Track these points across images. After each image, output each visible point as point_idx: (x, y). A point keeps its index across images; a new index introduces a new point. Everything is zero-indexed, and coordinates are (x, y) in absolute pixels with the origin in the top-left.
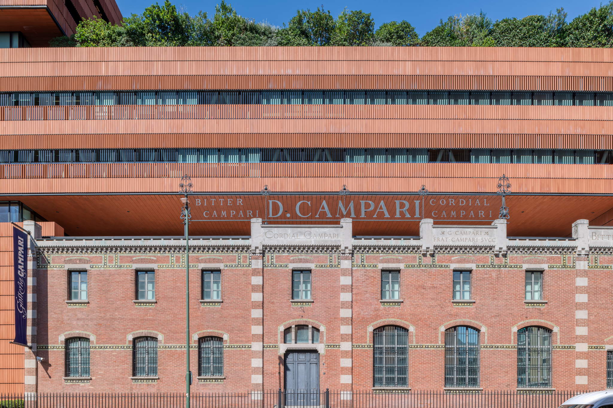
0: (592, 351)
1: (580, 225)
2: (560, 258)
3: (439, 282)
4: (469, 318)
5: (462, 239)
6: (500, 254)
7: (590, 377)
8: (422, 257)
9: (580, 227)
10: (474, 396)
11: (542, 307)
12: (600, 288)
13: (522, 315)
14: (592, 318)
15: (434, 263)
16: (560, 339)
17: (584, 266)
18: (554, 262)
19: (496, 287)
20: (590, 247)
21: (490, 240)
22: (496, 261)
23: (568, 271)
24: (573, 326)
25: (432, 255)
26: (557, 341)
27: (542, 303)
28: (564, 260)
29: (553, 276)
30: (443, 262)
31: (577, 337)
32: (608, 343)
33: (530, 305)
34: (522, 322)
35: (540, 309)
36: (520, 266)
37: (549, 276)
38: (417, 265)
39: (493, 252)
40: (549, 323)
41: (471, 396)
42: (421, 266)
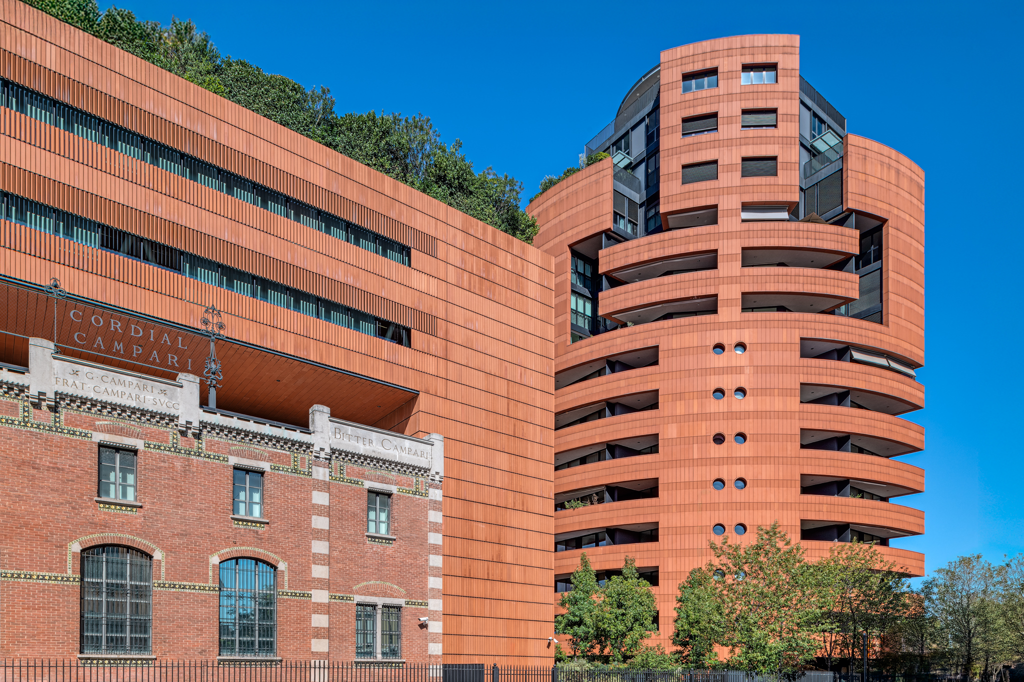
0: (336, 603)
1: (318, 413)
2: (289, 457)
3: (69, 462)
4: (130, 533)
5: (115, 391)
6: (189, 431)
7: (333, 641)
8: (31, 409)
9: (317, 416)
10: (139, 670)
11: (261, 529)
12: (348, 511)
13: (228, 538)
14: (335, 554)
15: (58, 425)
16: (289, 581)
17: (324, 475)
18: (279, 461)
19: (181, 486)
20: (331, 449)
21: (170, 405)
22: (181, 442)
23: (301, 478)
24: (309, 563)
25: (54, 409)
26: (283, 585)
27: (261, 523)
28: (295, 461)
29: (278, 483)
30: (76, 426)
31: (315, 580)
32: (357, 593)
33: (240, 523)
34: (227, 550)
35: (257, 532)
36: (224, 458)
37: (271, 482)
38: (20, 422)
39: (177, 425)
40: (272, 555)
41: (133, 669)
42: (29, 425)
